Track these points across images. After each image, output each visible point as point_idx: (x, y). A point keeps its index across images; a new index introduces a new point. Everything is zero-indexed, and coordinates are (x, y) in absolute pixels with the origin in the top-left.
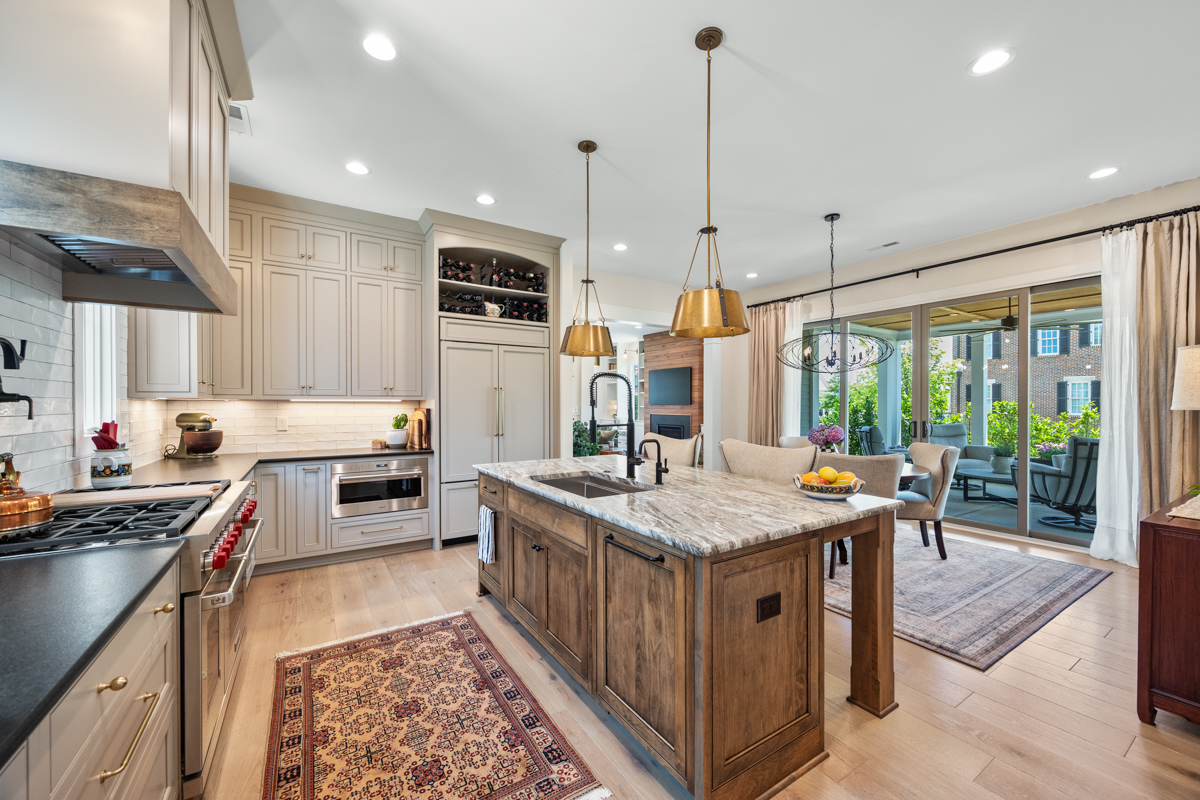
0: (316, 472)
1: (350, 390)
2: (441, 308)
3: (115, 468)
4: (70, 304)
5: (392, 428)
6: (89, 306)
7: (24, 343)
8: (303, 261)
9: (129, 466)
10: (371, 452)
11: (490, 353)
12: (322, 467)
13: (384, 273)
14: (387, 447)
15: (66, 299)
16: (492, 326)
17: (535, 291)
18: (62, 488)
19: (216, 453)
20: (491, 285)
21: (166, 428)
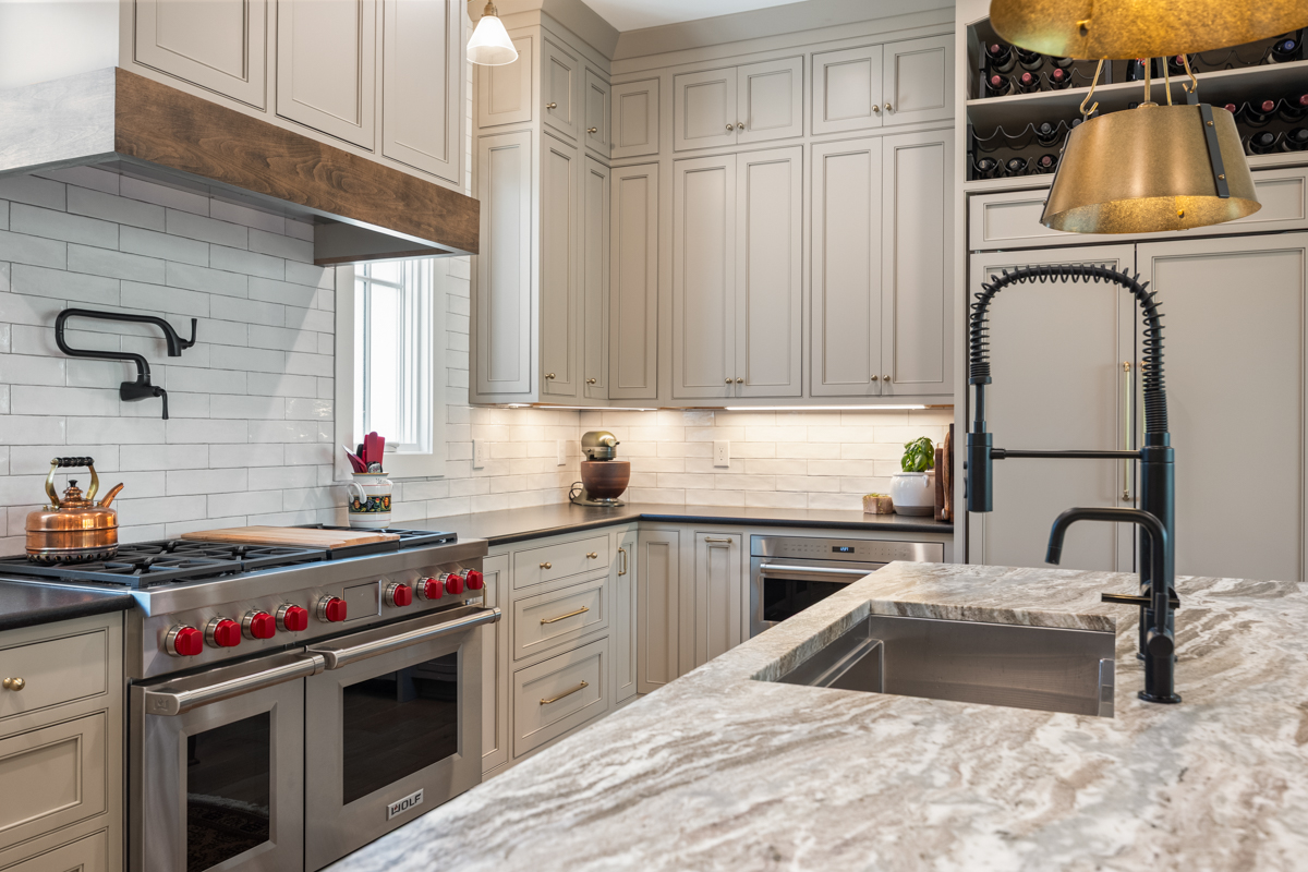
0: (726, 547)
1: (808, 387)
3: (364, 501)
4: (328, 271)
5: (901, 471)
7: (194, 322)
8: (732, 138)
9: (382, 499)
12: (736, 539)
13: (875, 120)
14: (891, 510)
15: (320, 262)
19: (622, 498)
20: (1129, 79)
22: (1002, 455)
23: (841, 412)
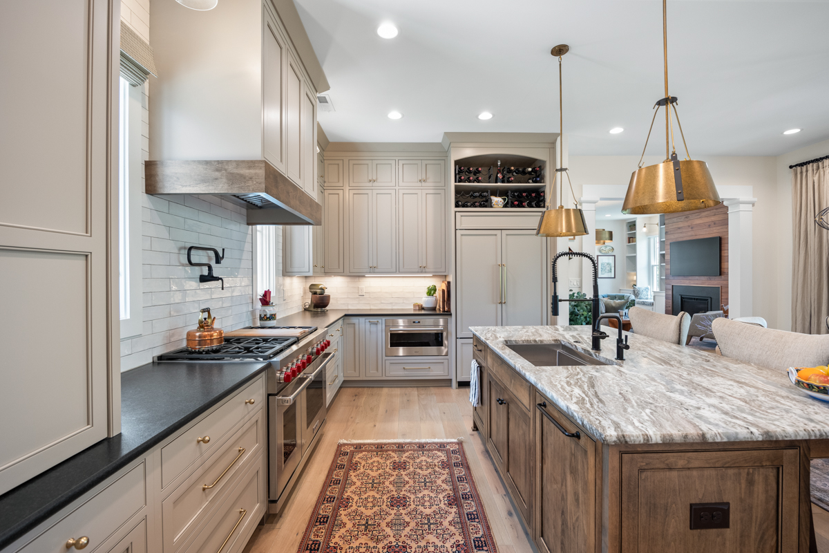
0: (376, 324)
1: (398, 269)
2: (457, 206)
3: (268, 316)
4: (250, 227)
5: (426, 295)
6: (259, 227)
7: (223, 250)
8: (370, 184)
9: (275, 315)
10: (412, 312)
11: (495, 237)
12: (380, 321)
13: (419, 184)
14: (423, 309)
15: (248, 224)
16: (498, 215)
17: (534, 182)
18: (247, 326)
19: (327, 308)
20: (496, 182)
21: (305, 293)
22: (561, 301)
23: (403, 277)
